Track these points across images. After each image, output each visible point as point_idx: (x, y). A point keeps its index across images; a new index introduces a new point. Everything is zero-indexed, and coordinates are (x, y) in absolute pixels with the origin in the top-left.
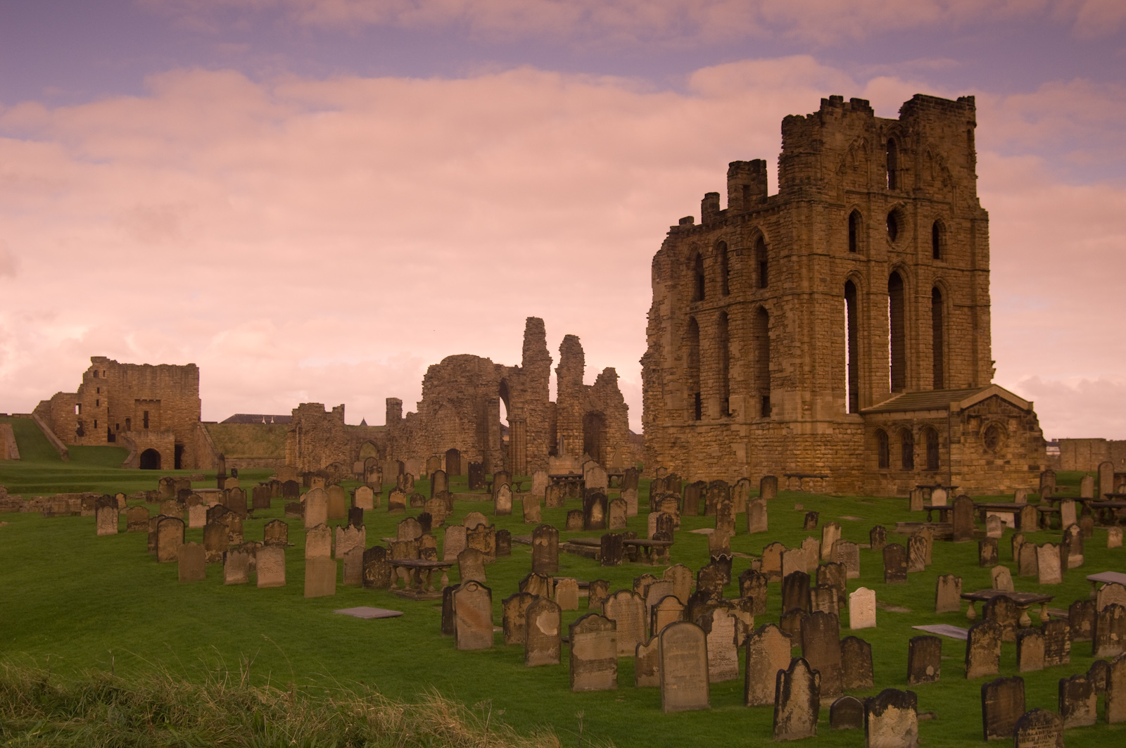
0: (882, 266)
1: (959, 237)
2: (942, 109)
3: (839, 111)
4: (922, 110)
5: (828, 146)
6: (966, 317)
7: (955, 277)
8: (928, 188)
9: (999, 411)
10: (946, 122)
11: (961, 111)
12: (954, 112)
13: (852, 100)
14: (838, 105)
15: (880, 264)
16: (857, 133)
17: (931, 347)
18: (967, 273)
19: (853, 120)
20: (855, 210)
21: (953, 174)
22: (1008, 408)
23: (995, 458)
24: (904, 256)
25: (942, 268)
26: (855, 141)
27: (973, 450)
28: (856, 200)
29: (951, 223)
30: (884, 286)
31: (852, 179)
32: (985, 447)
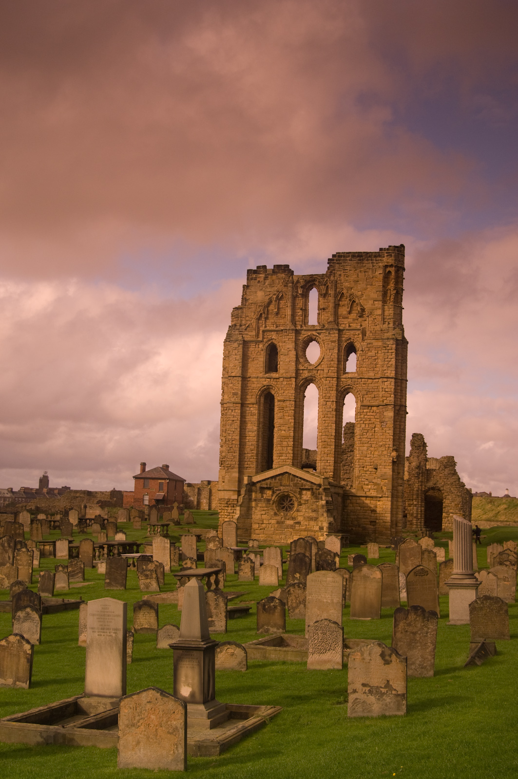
0: (291, 381)
1: (370, 354)
2: (360, 260)
3: (262, 276)
4: (338, 263)
5: (250, 302)
6: (374, 414)
7: (364, 384)
8: (342, 320)
9: (291, 485)
10: (362, 269)
11: (378, 258)
12: (372, 260)
13: (274, 266)
14: (261, 272)
15: (289, 379)
16: (276, 288)
17: (333, 437)
18: (377, 380)
19: (273, 280)
20: (272, 343)
21: (365, 307)
22: (300, 482)
23: (285, 519)
24: (315, 372)
25: (351, 378)
26: (275, 295)
27: (264, 512)
28: (274, 336)
29: (362, 343)
30: (291, 395)
31: (272, 321)
32: (276, 511)
